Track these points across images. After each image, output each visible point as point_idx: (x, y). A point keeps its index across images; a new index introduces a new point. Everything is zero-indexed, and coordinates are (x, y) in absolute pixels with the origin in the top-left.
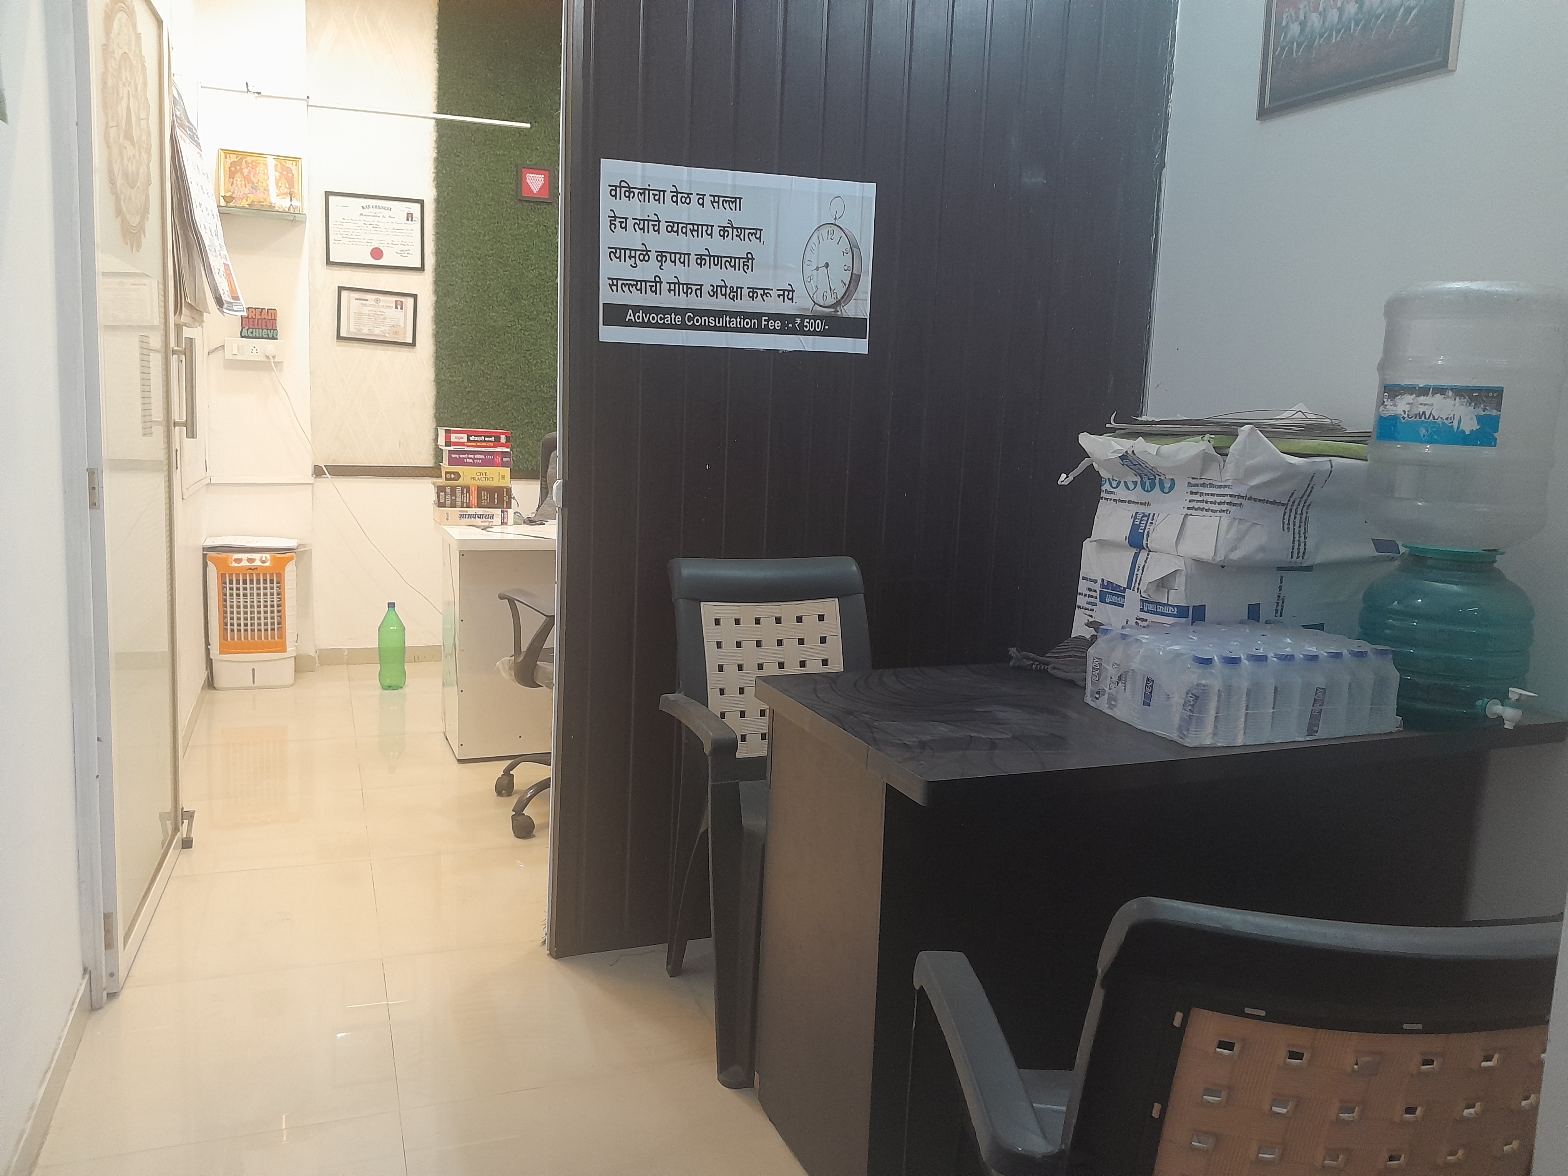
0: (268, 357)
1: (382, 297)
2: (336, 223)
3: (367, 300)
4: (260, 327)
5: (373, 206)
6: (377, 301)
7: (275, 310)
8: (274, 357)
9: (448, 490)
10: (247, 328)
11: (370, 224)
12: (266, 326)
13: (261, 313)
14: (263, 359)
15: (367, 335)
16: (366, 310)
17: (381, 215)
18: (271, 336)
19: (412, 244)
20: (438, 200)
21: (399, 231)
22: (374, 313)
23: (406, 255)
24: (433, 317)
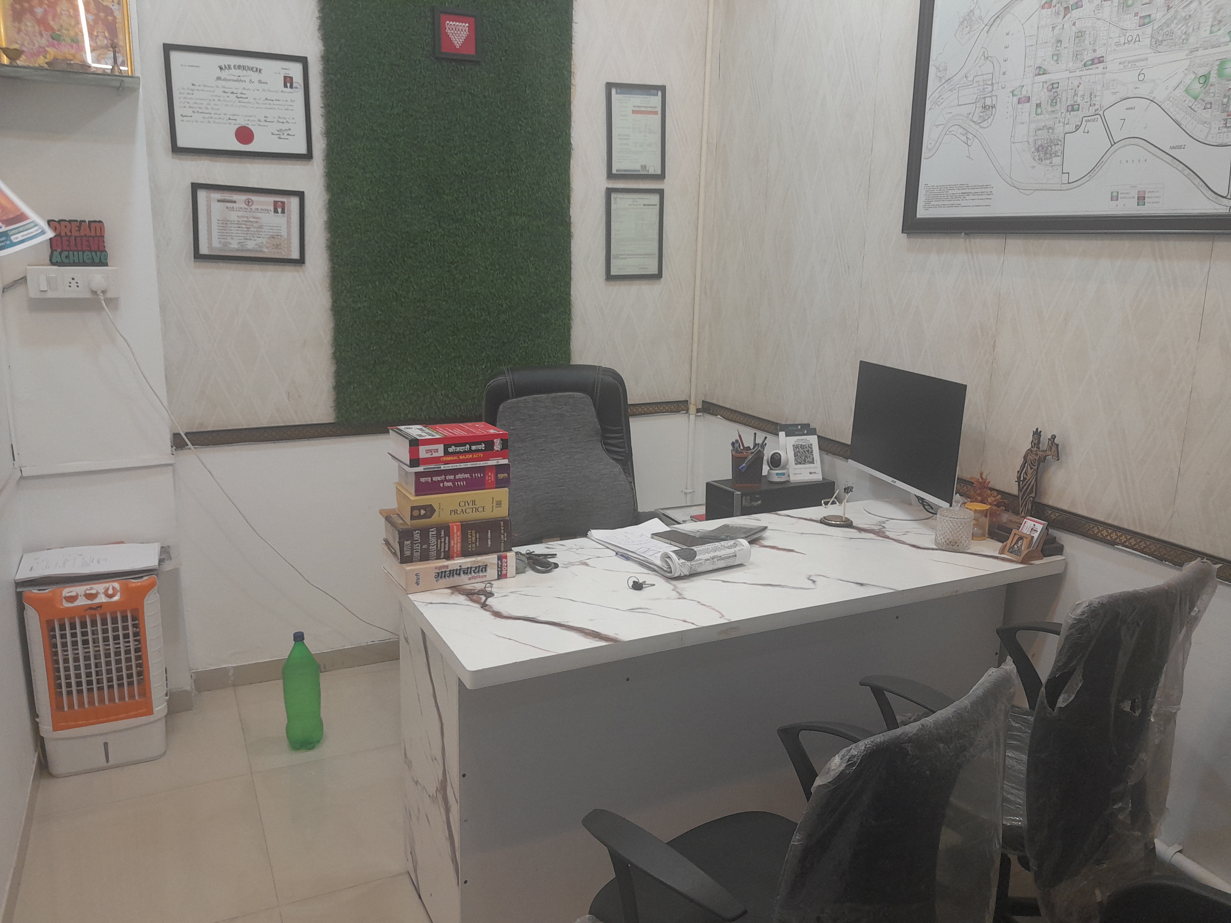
0: (94, 293)
1: (255, 198)
2: (183, 91)
3: (235, 202)
4: (79, 249)
5: (234, 66)
6: (248, 202)
7: (100, 222)
8: (104, 292)
9: (417, 536)
10: (59, 250)
11: (232, 93)
12: (89, 246)
13: (79, 227)
14: (88, 295)
15: (238, 250)
16: (234, 216)
17: (247, 80)
18: (97, 260)
19: (293, 121)
20: (326, 59)
21: (274, 102)
22: (246, 219)
23: (285, 136)
24: (326, 222)
